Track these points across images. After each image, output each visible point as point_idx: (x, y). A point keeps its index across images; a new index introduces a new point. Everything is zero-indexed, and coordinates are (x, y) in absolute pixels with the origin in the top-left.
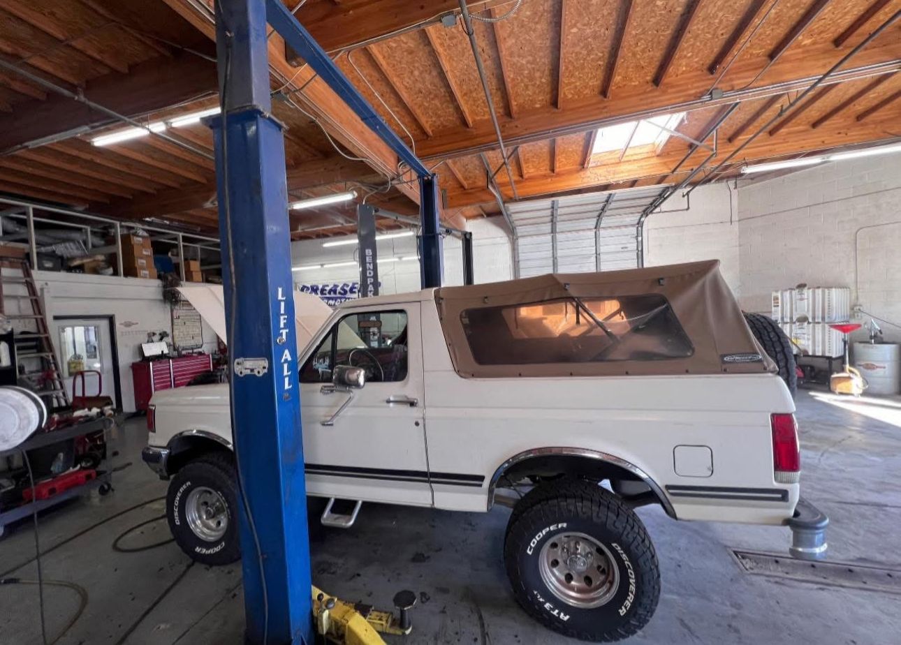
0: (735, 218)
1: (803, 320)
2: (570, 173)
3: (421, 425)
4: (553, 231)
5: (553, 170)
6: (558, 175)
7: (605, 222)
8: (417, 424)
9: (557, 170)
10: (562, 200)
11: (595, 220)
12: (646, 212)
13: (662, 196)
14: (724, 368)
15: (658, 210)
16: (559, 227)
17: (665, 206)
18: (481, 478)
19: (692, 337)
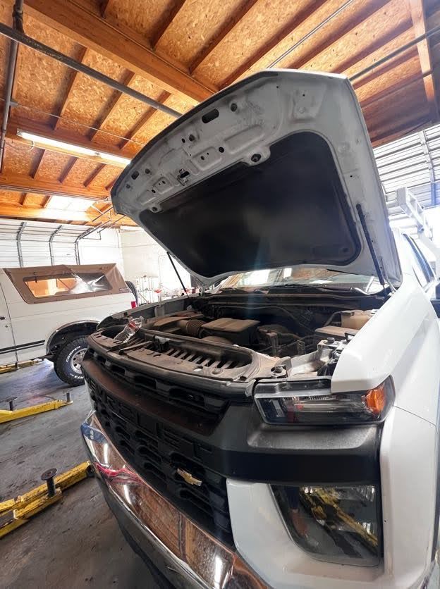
0: (120, 246)
1: (146, 289)
2: (34, 208)
3: (9, 327)
4: (18, 239)
5: (22, 204)
6: (26, 207)
7: (55, 238)
8: (7, 327)
9: (25, 204)
10: (29, 223)
11: (49, 236)
12: (80, 237)
13: (88, 232)
14: (120, 292)
15: (86, 237)
16: (23, 237)
17: (89, 236)
18: (44, 341)
19: (111, 284)
